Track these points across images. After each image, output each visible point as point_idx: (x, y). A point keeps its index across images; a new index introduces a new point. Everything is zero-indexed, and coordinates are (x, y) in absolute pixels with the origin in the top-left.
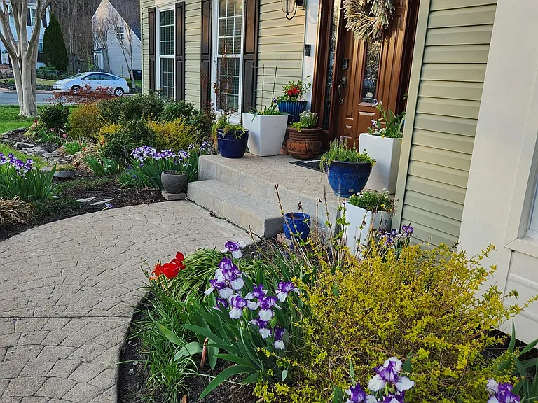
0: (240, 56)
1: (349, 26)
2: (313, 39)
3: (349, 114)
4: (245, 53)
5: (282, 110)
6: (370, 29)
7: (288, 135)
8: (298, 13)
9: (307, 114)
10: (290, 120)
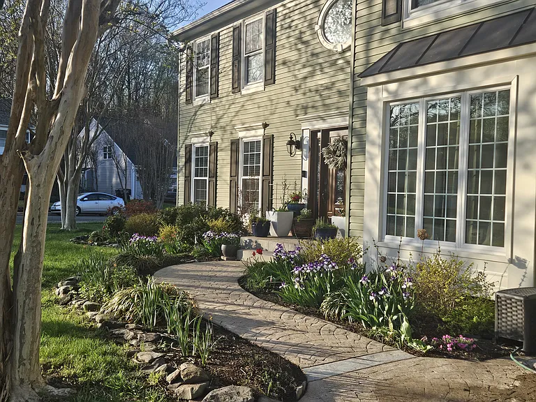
0: (260, 177)
1: (326, 161)
2: (306, 168)
3: (330, 209)
4: (263, 176)
5: (290, 209)
6: (337, 163)
7: (294, 222)
8: (297, 153)
9: (305, 211)
10: (295, 215)
